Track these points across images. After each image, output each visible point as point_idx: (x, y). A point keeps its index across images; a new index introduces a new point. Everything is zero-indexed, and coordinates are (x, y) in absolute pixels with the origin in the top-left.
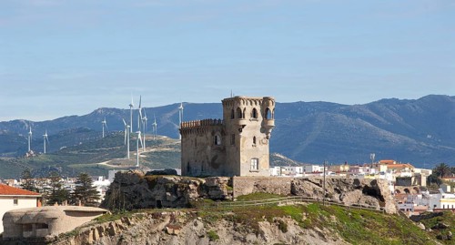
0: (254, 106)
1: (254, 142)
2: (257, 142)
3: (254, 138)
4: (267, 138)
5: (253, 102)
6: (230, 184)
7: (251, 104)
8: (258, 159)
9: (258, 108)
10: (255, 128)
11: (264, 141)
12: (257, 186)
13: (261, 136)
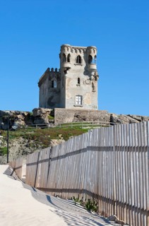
0: (79, 53)
1: (79, 83)
2: (81, 82)
3: (79, 79)
4: (90, 79)
5: (78, 51)
6: (52, 114)
7: (76, 52)
8: (81, 97)
9: (82, 55)
10: (79, 71)
11: (88, 82)
12: (77, 116)
13: (84, 78)
